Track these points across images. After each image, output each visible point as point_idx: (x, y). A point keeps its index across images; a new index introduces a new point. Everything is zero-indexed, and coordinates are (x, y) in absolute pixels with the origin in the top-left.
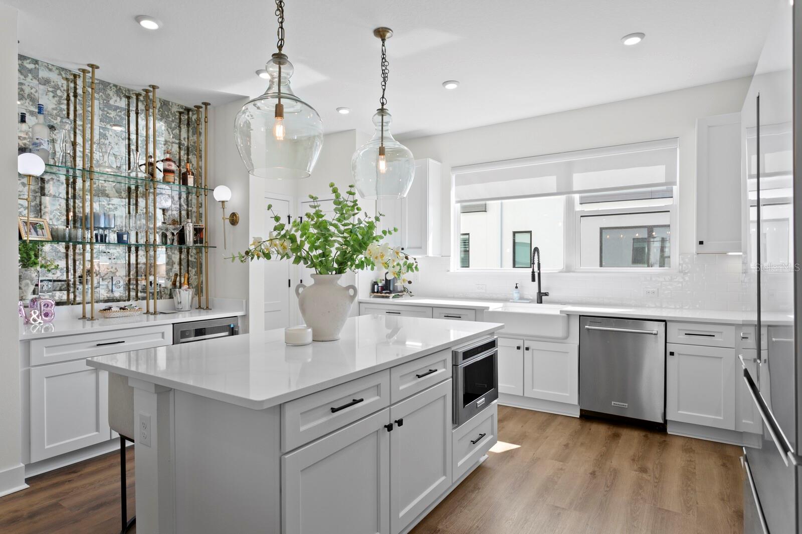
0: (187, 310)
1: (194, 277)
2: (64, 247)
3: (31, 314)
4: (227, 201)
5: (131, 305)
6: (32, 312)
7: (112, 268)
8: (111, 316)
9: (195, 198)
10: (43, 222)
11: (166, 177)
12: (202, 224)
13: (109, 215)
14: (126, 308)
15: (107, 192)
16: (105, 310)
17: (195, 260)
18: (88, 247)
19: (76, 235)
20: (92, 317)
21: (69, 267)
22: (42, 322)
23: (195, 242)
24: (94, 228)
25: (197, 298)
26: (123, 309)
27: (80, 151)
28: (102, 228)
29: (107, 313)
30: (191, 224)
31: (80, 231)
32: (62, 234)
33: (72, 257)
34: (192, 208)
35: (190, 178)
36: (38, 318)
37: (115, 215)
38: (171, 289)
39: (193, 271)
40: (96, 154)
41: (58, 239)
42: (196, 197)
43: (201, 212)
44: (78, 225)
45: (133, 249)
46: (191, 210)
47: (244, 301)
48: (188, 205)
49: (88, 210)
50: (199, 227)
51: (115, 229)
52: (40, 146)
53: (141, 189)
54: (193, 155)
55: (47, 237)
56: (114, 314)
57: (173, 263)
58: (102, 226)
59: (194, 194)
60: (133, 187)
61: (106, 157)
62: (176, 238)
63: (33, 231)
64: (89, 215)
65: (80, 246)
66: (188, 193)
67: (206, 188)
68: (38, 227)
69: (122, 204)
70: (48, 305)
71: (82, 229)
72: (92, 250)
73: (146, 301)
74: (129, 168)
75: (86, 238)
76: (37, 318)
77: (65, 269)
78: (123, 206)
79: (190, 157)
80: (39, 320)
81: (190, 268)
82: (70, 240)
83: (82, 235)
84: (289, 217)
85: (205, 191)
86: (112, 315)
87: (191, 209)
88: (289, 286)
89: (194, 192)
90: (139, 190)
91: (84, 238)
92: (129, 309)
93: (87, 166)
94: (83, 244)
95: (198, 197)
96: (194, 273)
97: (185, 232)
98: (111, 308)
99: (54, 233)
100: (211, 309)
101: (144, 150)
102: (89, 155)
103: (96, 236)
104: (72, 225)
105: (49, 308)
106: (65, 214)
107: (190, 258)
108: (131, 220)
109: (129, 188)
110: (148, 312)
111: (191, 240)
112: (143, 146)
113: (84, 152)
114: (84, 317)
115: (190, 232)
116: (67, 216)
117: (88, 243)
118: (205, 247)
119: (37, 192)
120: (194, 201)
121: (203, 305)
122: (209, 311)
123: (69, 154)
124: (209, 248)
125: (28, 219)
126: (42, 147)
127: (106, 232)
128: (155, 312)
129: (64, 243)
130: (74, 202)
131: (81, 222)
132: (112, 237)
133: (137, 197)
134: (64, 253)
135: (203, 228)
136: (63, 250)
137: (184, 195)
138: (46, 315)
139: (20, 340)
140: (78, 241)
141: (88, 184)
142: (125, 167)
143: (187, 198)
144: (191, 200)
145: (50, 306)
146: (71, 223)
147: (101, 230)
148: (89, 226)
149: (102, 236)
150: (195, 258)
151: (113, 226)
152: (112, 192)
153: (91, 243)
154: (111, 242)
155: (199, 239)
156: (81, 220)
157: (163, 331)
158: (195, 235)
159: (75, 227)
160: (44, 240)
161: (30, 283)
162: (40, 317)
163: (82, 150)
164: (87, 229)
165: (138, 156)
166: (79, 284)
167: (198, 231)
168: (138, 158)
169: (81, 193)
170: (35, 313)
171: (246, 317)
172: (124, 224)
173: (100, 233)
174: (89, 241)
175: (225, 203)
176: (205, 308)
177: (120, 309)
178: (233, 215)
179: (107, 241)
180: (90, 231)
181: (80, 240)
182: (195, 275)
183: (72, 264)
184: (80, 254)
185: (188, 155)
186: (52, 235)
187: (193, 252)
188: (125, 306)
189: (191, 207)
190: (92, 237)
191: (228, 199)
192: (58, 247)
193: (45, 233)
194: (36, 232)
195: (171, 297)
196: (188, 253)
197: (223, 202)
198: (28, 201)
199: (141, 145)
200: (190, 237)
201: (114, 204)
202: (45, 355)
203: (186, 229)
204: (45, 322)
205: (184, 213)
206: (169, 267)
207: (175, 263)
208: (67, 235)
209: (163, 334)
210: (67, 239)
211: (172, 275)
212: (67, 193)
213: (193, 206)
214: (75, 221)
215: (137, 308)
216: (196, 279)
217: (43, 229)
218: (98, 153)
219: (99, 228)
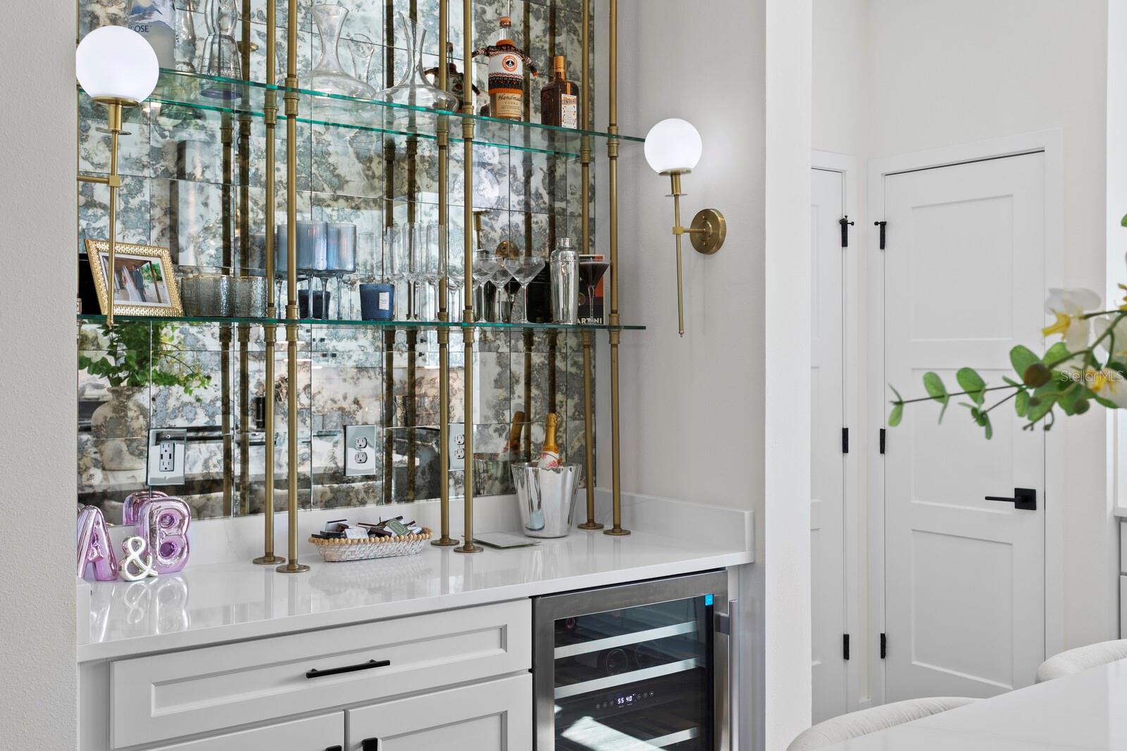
0: (558, 534)
1: (572, 424)
2: (217, 335)
3: (125, 550)
4: (688, 172)
5: (400, 518)
6: (129, 544)
7: (345, 398)
8: (343, 558)
9: (574, 171)
10: (159, 256)
11: (500, 103)
12: (600, 253)
13: (339, 233)
14: (387, 529)
15: (331, 160)
16: (326, 536)
17: (573, 370)
18: (281, 332)
19: (250, 298)
20: (292, 562)
21: (231, 397)
22: (155, 573)
23: (582, 312)
24: (299, 271)
25: (583, 493)
26: (377, 532)
27: (259, 34)
28: (319, 274)
29: (333, 548)
30: (571, 254)
31: (258, 284)
32: (211, 293)
33: (238, 366)
34: (568, 202)
35: (567, 102)
36: (145, 561)
37: (355, 228)
38: (505, 463)
39: (568, 405)
40: (303, 39)
41: (199, 311)
42: (579, 167)
43: (592, 216)
44: (254, 265)
45: (401, 337)
46: (564, 210)
47: (747, 514)
48: (552, 193)
49: (280, 218)
50: (591, 262)
51: (353, 276)
52: (150, 14)
53: (426, 149)
54: (568, 31)
55: (169, 305)
56: (353, 548)
57: (513, 380)
58: (321, 265)
59: (572, 159)
60: (401, 142)
61: (330, 47)
62: (521, 300)
63: (130, 285)
64: (285, 231)
65: (258, 331)
66: (554, 156)
67: (614, 132)
68: (145, 275)
69: (372, 196)
70: (172, 520)
71: (265, 277)
72: (292, 344)
73: (438, 501)
74: (390, 83)
75: (276, 305)
76: (141, 563)
77: (219, 404)
78: (375, 201)
79: (558, 39)
80: (148, 569)
81: (559, 397)
82: (231, 315)
83: (264, 297)
84: (844, 224)
85: (609, 144)
86: (348, 552)
87: (563, 205)
88: (845, 449)
89: (572, 152)
90: (419, 151)
91: (271, 305)
92: (394, 534)
93: (279, 78)
94: (269, 324)
95: (585, 165)
96: (571, 411)
97: (553, 281)
98: (344, 527)
99: (187, 292)
100: (628, 533)
101: (433, 23)
102: (285, 44)
103: (303, 297)
104: (238, 266)
105: (173, 530)
106: (221, 231)
107: (560, 364)
108: (395, 245)
109: (390, 147)
110: (444, 541)
111: (571, 307)
112: (432, 9)
113: (269, 37)
114: (268, 557)
115: (567, 279)
116: (226, 237)
117: (280, 321)
118: (610, 328)
119: (144, 166)
120: (574, 181)
121: (604, 516)
122: (623, 538)
123: (231, 38)
124: (624, 333)
125: (111, 247)
126: (156, 17)
127: (332, 285)
128: (467, 542)
129: (217, 324)
130: (245, 195)
131: (263, 255)
132: (347, 301)
133: (412, 171)
134: (216, 353)
135: (603, 268)
136: (215, 345)
137: (540, 162)
138: (168, 550)
139: (81, 663)
140: (253, 314)
141: (281, 132)
142: (379, 79)
143: (551, 172)
144: (564, 178)
145: (177, 522)
146: (236, 258)
147: (316, 281)
148: (284, 268)
149: (318, 297)
150: (575, 364)
151: (350, 267)
152: (346, 160)
153: (290, 323)
154: (345, 318)
155: (591, 304)
156: (263, 248)
157: (502, 624)
158: (582, 287)
159: (245, 272)
160: (161, 313)
161: (124, 448)
162: (150, 558)
163: (263, 29)
164: (279, 277)
165: (418, 43)
166: (255, 427)
167: (589, 275)
168: (418, 49)
169: (262, 165)
170: (136, 545)
171: (752, 570)
172: (377, 258)
173: (314, 288)
174: (284, 317)
175: (682, 176)
176: (609, 527)
177: (370, 533)
178: (706, 217)
179: (332, 314)
180: (285, 282)
181: (259, 314)
182: (574, 418)
183: (237, 389)
184: (258, 357)
185: (552, 31)
186: (182, 298)
187: (568, 342)
188: (384, 524)
189: (564, 199)
190: (291, 302)
191: (692, 166)
192: (200, 336)
193: (165, 294)
194: (140, 288)
195: (508, 487)
196: (553, 346)
197: (674, 174)
198: (112, 188)
199: (425, 9)
200: (567, 299)
201: (352, 198)
202: (154, 712)
203: (556, 271)
204: (163, 571)
205: (541, 219)
206: (502, 393)
207: (517, 381)
208: (224, 298)
209: (503, 631)
210: (224, 312)
211: (508, 416)
212: (226, 166)
213: (569, 197)
214: (245, 254)
215: (417, 530)
216: (576, 430)
217: (160, 279)
218: (307, 36)
219: (312, 273)
